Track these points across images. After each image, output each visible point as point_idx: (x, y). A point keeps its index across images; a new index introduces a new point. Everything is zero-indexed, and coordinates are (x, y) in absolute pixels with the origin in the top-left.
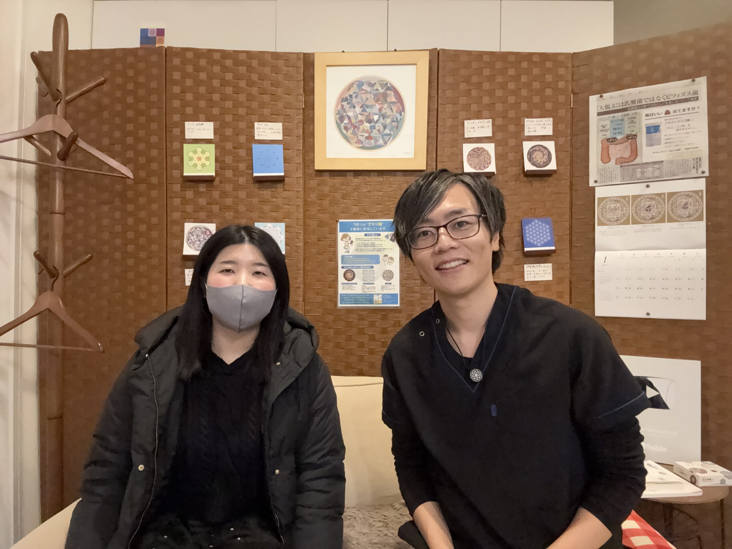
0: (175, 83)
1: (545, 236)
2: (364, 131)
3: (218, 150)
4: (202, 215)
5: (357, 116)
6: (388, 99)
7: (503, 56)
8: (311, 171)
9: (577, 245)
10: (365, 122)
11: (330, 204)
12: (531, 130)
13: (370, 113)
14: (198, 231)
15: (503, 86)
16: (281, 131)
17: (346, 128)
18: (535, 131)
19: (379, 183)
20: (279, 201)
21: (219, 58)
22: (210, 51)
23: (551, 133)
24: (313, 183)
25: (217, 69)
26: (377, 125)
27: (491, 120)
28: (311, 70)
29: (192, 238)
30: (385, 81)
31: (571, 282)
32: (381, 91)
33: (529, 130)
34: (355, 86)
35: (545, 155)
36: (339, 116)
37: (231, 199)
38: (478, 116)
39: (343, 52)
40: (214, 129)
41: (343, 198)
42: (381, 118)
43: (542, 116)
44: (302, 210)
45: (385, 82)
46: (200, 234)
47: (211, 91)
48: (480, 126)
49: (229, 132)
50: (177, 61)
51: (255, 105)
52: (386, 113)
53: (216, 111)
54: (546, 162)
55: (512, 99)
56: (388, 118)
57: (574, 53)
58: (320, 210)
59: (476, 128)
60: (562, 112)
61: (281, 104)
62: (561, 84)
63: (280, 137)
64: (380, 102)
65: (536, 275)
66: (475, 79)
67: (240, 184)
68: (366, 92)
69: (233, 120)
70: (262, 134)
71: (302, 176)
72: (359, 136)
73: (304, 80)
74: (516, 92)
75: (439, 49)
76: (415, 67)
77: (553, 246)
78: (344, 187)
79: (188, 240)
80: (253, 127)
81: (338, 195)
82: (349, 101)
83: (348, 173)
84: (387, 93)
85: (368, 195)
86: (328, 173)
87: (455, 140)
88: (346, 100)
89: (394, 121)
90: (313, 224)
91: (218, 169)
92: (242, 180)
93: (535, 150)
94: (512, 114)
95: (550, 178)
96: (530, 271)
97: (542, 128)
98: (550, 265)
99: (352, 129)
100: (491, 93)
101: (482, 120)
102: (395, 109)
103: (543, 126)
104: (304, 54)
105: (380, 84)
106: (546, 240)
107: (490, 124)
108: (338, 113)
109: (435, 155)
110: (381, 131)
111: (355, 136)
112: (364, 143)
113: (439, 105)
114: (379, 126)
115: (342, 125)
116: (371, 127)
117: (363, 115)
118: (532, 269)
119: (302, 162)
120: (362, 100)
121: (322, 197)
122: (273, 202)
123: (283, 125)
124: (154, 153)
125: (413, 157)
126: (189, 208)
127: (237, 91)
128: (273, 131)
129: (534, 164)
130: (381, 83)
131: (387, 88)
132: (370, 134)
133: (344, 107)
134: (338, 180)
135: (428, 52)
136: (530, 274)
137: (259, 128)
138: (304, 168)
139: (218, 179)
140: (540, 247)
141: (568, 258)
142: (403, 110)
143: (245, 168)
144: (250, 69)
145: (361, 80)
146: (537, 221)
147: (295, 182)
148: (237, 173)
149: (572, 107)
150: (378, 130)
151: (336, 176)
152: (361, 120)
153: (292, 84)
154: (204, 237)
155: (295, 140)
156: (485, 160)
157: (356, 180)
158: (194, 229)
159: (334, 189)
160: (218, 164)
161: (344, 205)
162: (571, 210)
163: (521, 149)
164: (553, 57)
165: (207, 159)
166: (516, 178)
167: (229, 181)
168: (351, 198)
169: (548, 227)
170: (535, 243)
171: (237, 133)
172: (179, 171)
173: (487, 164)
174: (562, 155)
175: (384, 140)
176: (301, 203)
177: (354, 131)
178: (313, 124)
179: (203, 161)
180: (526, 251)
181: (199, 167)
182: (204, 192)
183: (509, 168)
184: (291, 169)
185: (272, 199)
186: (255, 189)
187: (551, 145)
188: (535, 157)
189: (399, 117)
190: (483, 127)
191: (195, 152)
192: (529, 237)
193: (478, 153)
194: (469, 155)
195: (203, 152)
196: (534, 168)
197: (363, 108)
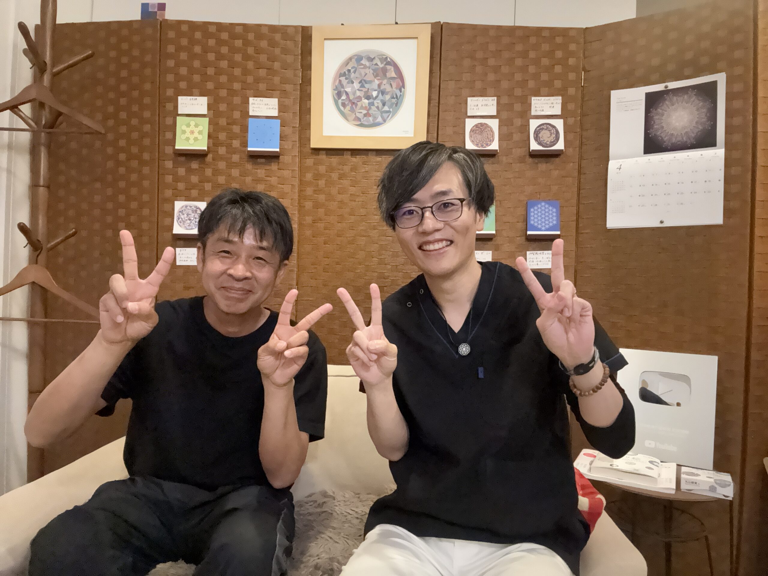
0: (169, 56)
1: (551, 220)
2: (362, 108)
3: (212, 126)
4: (194, 193)
5: (356, 91)
6: (388, 75)
7: (512, 30)
8: (307, 150)
9: (583, 232)
10: (363, 98)
11: (325, 184)
12: (538, 109)
13: (368, 89)
14: (189, 209)
15: (511, 61)
16: (277, 107)
17: (344, 105)
18: (543, 110)
19: (378, 164)
20: (274, 180)
21: (214, 31)
22: (206, 24)
23: (559, 113)
24: (310, 162)
25: (212, 42)
26: (375, 102)
27: (496, 98)
28: (309, 43)
29: (182, 217)
30: (384, 55)
31: (576, 271)
32: (381, 66)
33: (536, 109)
34: (353, 60)
35: (553, 134)
36: (336, 92)
37: (224, 177)
38: (483, 94)
39: (342, 24)
40: (208, 104)
41: (340, 178)
42: (380, 94)
43: (551, 94)
44: (297, 191)
45: (384, 57)
46: (190, 212)
47: (206, 64)
48: (484, 104)
49: (223, 107)
50: (171, 34)
51: (250, 79)
52: (385, 89)
53: (210, 85)
54: (554, 141)
55: (518, 77)
56: (387, 94)
57: (586, 28)
58: (315, 191)
59: (480, 105)
60: (571, 91)
61: (277, 80)
62: (572, 61)
63: (275, 113)
64: (379, 78)
65: (539, 263)
66: (480, 55)
67: (233, 161)
68: (365, 67)
69: (228, 95)
70: (257, 109)
71: (297, 155)
72: (357, 113)
73: (302, 54)
74: (524, 69)
75: (444, 23)
76: (415, 41)
77: (558, 231)
78: (341, 167)
79: (179, 219)
80: (248, 103)
81: (335, 176)
82: (347, 76)
83: (345, 152)
84: (386, 68)
85: (366, 176)
86: (324, 152)
87: (458, 119)
88: (344, 75)
89: (393, 98)
90: (308, 205)
91: (211, 145)
92: (235, 158)
93: (543, 129)
94: (518, 92)
95: (557, 160)
96: (533, 259)
97: (550, 107)
99: (350, 105)
100: (496, 69)
101: (486, 98)
102: (394, 85)
103: (551, 105)
104: (303, 27)
105: (378, 58)
106: (551, 224)
107: (495, 103)
108: (336, 89)
109: (436, 135)
110: (380, 108)
111: (353, 113)
112: (362, 120)
113: (441, 82)
114: (378, 103)
115: (340, 102)
116: (369, 103)
117: (362, 90)
118: (535, 256)
119: (298, 140)
120: (361, 74)
121: (317, 176)
122: (265, 181)
123: (279, 101)
124: (147, 128)
125: (413, 136)
126: (181, 186)
127: (232, 65)
128: (268, 107)
129: (540, 144)
130: (381, 57)
131: (387, 63)
132: (368, 111)
133: (342, 82)
134: (334, 160)
135: (430, 25)
136: (533, 261)
137: (254, 104)
138: (300, 146)
139: (210, 156)
140: (545, 231)
141: (574, 245)
142: (403, 86)
143: (238, 145)
144: (247, 42)
145: (359, 54)
146: (543, 204)
147: (290, 161)
148: (231, 150)
149: (582, 85)
150: (376, 107)
151: (331, 155)
152: (359, 96)
153: (289, 59)
154: (194, 216)
155: (291, 117)
156: (488, 137)
157: (354, 159)
158: (184, 208)
159: (331, 169)
160: (211, 140)
161: (340, 186)
162: (579, 195)
163: (527, 129)
164: (564, 32)
165: (200, 133)
166: (521, 160)
167: (222, 158)
168: (348, 178)
169: (554, 210)
170: (540, 226)
171: (232, 108)
172: (172, 147)
173: (490, 141)
174: (571, 136)
175: (382, 117)
176: (296, 182)
177: (352, 108)
178: (310, 100)
179: (196, 135)
180: (529, 235)
181: (192, 141)
182: (196, 169)
183: (514, 150)
184: (286, 147)
185: (266, 178)
186: (249, 166)
187: (559, 124)
188: (542, 136)
189: (399, 94)
190: (487, 105)
191: (188, 125)
192: (533, 220)
193: (481, 129)
194: (472, 131)
195: (196, 126)
196: (540, 148)
197: (361, 84)
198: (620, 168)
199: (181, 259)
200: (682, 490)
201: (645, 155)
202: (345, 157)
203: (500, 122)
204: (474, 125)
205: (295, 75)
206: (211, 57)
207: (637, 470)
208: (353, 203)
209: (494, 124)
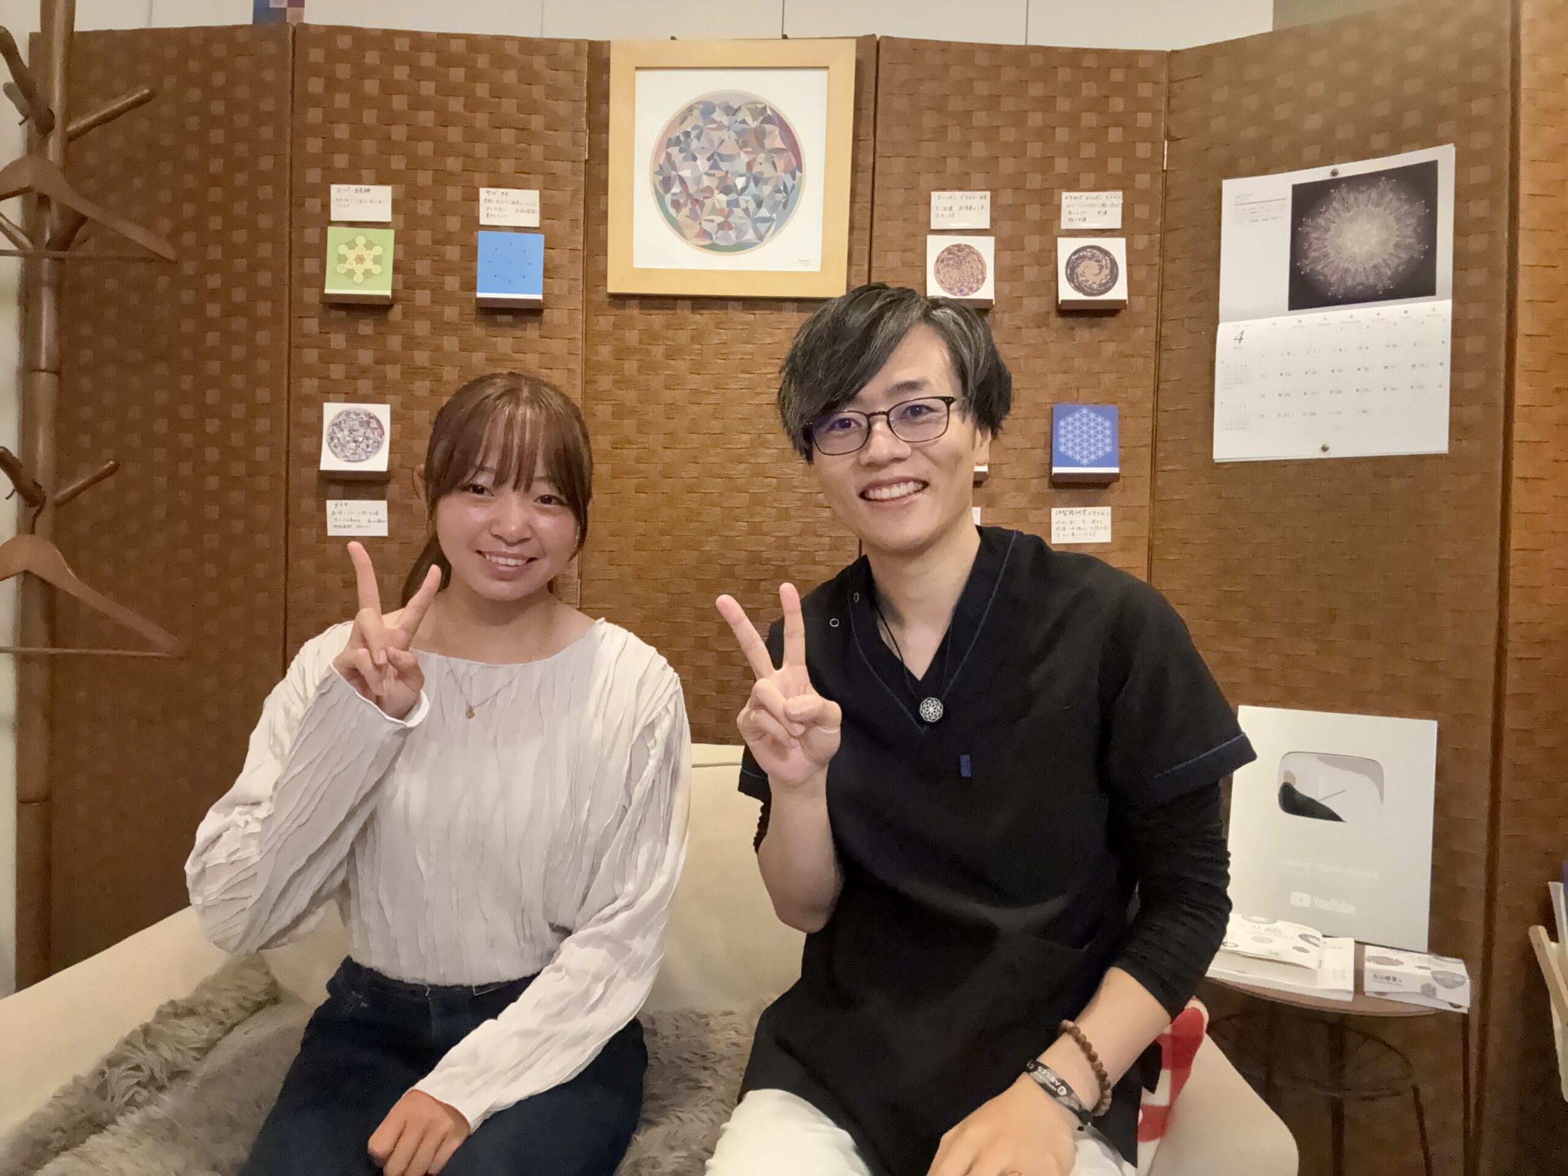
0: (313, 101)
1: (1100, 445)
2: (714, 211)
3: (401, 246)
4: (365, 385)
5: (700, 177)
6: (768, 143)
7: (1020, 55)
8: (601, 297)
9: (1165, 468)
10: (716, 192)
11: (638, 368)
12: (1074, 217)
13: (727, 172)
14: (353, 419)
15: (1018, 119)
16: (537, 209)
17: (676, 204)
18: (1085, 219)
19: (744, 327)
20: (531, 360)
21: (406, 48)
22: (389, 35)
23: (1117, 224)
24: (605, 322)
25: (401, 73)
26: (742, 198)
27: (988, 193)
28: (604, 78)
29: (340, 435)
30: (762, 103)
31: (1150, 548)
32: (753, 124)
33: (1070, 216)
34: (696, 112)
35: (1104, 270)
36: (661, 178)
37: (426, 354)
38: (962, 184)
39: (673, 38)
40: (393, 200)
41: (669, 356)
42: (752, 184)
43: (1099, 187)
44: (579, 382)
45: (760, 106)
46: (357, 426)
47: (390, 118)
48: (964, 206)
49: (424, 207)
50: (316, 55)
51: (481, 150)
53: (398, 163)
54: (1107, 283)
55: (1035, 150)
56: (765, 184)
57: (1174, 52)
58: (618, 382)
59: (956, 209)
60: (1143, 180)
61: (537, 151)
62: (1144, 119)
63: (534, 221)
64: (749, 149)
65: (1076, 532)
66: (955, 105)
67: (446, 320)
68: (721, 127)
69: (435, 181)
70: (497, 213)
71: (580, 307)
72: (703, 222)
73: (589, 98)
74: (1045, 134)
75: (882, 37)
76: (823, 74)
77: (1116, 466)
78: (670, 333)
79: (332, 439)
80: (477, 199)
81: (658, 351)
83: (679, 302)
84: (765, 129)
85: (722, 351)
86: (636, 302)
87: (912, 235)
88: (677, 142)
89: (778, 191)
90: (603, 411)
91: (400, 287)
92: (451, 313)
93: (1083, 258)
94: (1035, 181)
95: (1113, 321)
96: (1063, 523)
98: (1108, 510)
99: (690, 206)
100: (990, 134)
101: (968, 193)
102: (780, 165)
103: (1101, 208)
104: (591, 43)
105: (749, 109)
106: (1100, 453)
107: (987, 202)
108: (660, 171)
109: (866, 267)
110: (751, 212)
111: (696, 221)
112: (714, 237)
113: (877, 160)
114: (747, 201)
115: (668, 198)
116: (729, 203)
117: (714, 175)
118: (1069, 517)
119: (581, 277)
120: (711, 142)
121: (622, 353)
122: (517, 361)
123: (541, 196)
124: (265, 250)
125: (819, 270)
126: (337, 371)
127: (445, 120)
129: (1079, 288)
130: (752, 107)
131: (765, 118)
132: (727, 217)
133: (673, 158)
134: (658, 318)
135: (854, 41)
136: (1064, 529)
137: (489, 201)
138: (586, 290)
139: (398, 309)
140: (1088, 466)
141: (1148, 496)
142: (799, 167)
143: (457, 286)
144: (474, 74)
145: (710, 100)
146: (1085, 411)
147: (566, 322)
148: (440, 295)
149: (1165, 168)
150: (743, 210)
151: (653, 308)
152: (708, 187)
153: (563, 108)
154: (364, 433)
155: (568, 229)
156: (973, 274)
157: (697, 317)
158: (343, 417)
159: (650, 337)
160: (400, 277)
161: (670, 372)
162: (1157, 390)
163: (1053, 259)
164: (1129, 59)
165: (377, 260)
166: (1041, 322)
167: (423, 313)
168: (686, 357)
169: (1108, 424)
170: (1077, 457)
171: (443, 210)
172: (317, 290)
173: (978, 282)
174: (1142, 273)
175: (756, 231)
176: (577, 366)
177: (693, 211)
178: (607, 194)
179: (368, 264)
180: (1056, 474)
181: (359, 278)
182: (367, 337)
183: (1024, 300)
184: (556, 291)
185: (515, 355)
186: (479, 331)
187: (1117, 247)
188: (1084, 272)
189: (789, 182)
190: (971, 207)
191: (352, 245)
192: (1064, 445)
193: (958, 256)
194: (940, 260)
195: (369, 246)
196: (1080, 296)
197: (712, 161)
198: (1241, 339)
199: (338, 523)
200: (1367, 994)
201: (1293, 311)
202: (679, 311)
203: (996, 242)
204: (943, 249)
205: (575, 143)
206: (399, 102)
207: (1276, 954)
208: (695, 408)
209: (985, 247)
